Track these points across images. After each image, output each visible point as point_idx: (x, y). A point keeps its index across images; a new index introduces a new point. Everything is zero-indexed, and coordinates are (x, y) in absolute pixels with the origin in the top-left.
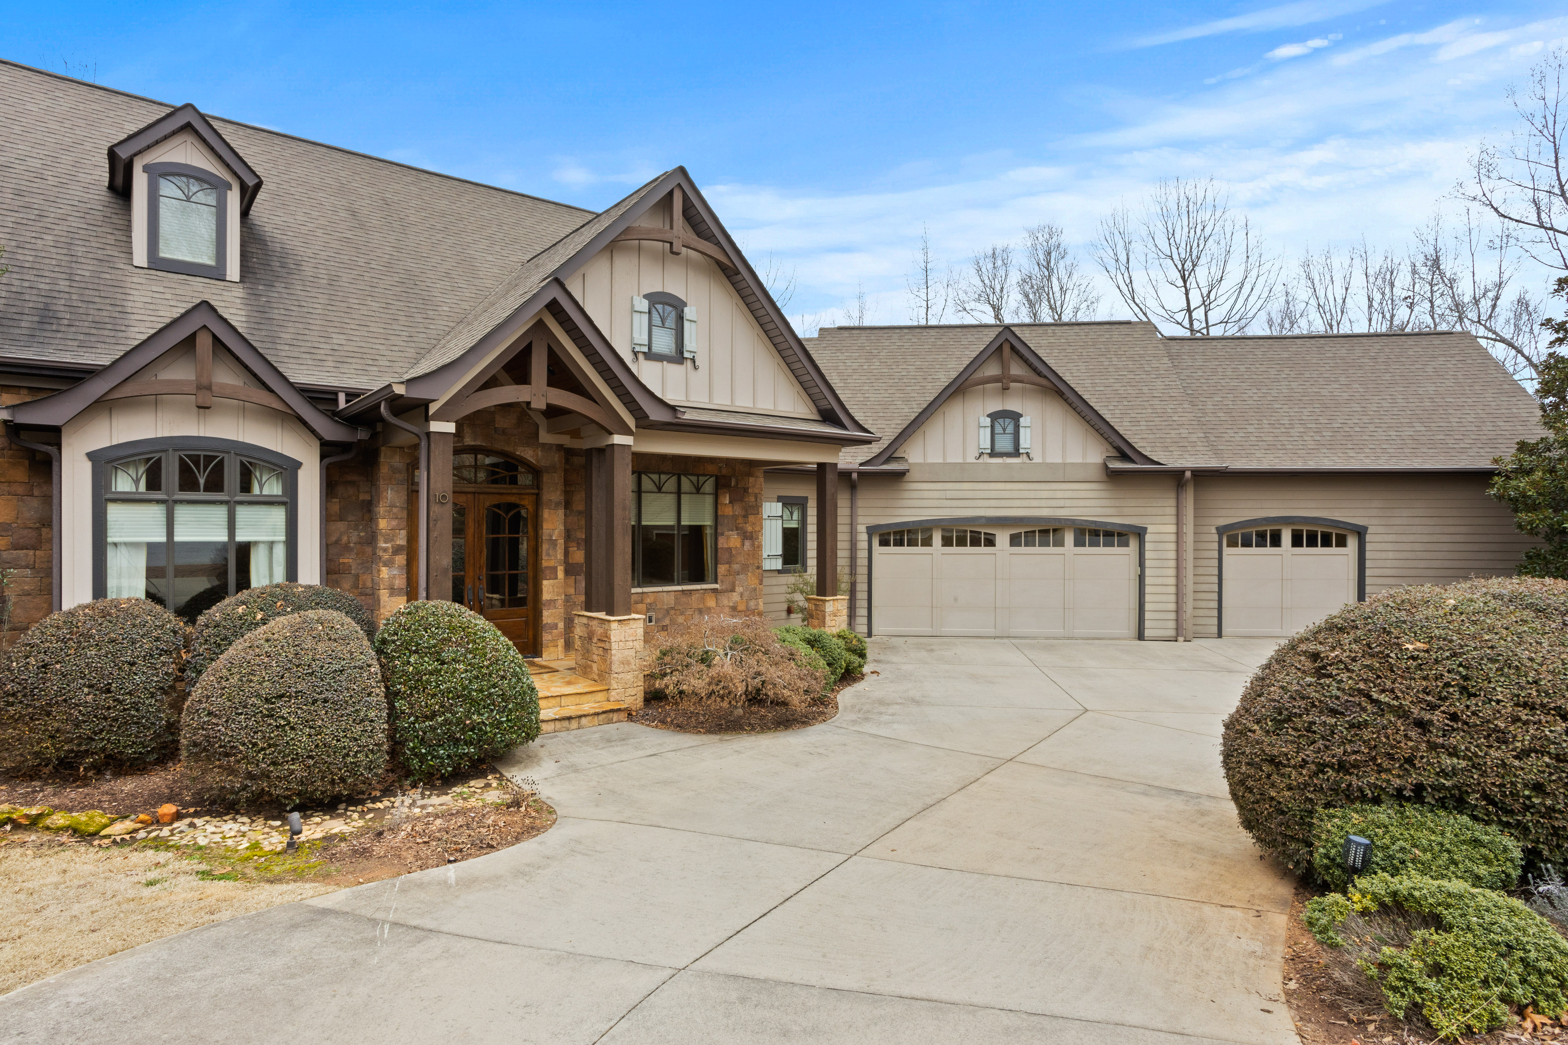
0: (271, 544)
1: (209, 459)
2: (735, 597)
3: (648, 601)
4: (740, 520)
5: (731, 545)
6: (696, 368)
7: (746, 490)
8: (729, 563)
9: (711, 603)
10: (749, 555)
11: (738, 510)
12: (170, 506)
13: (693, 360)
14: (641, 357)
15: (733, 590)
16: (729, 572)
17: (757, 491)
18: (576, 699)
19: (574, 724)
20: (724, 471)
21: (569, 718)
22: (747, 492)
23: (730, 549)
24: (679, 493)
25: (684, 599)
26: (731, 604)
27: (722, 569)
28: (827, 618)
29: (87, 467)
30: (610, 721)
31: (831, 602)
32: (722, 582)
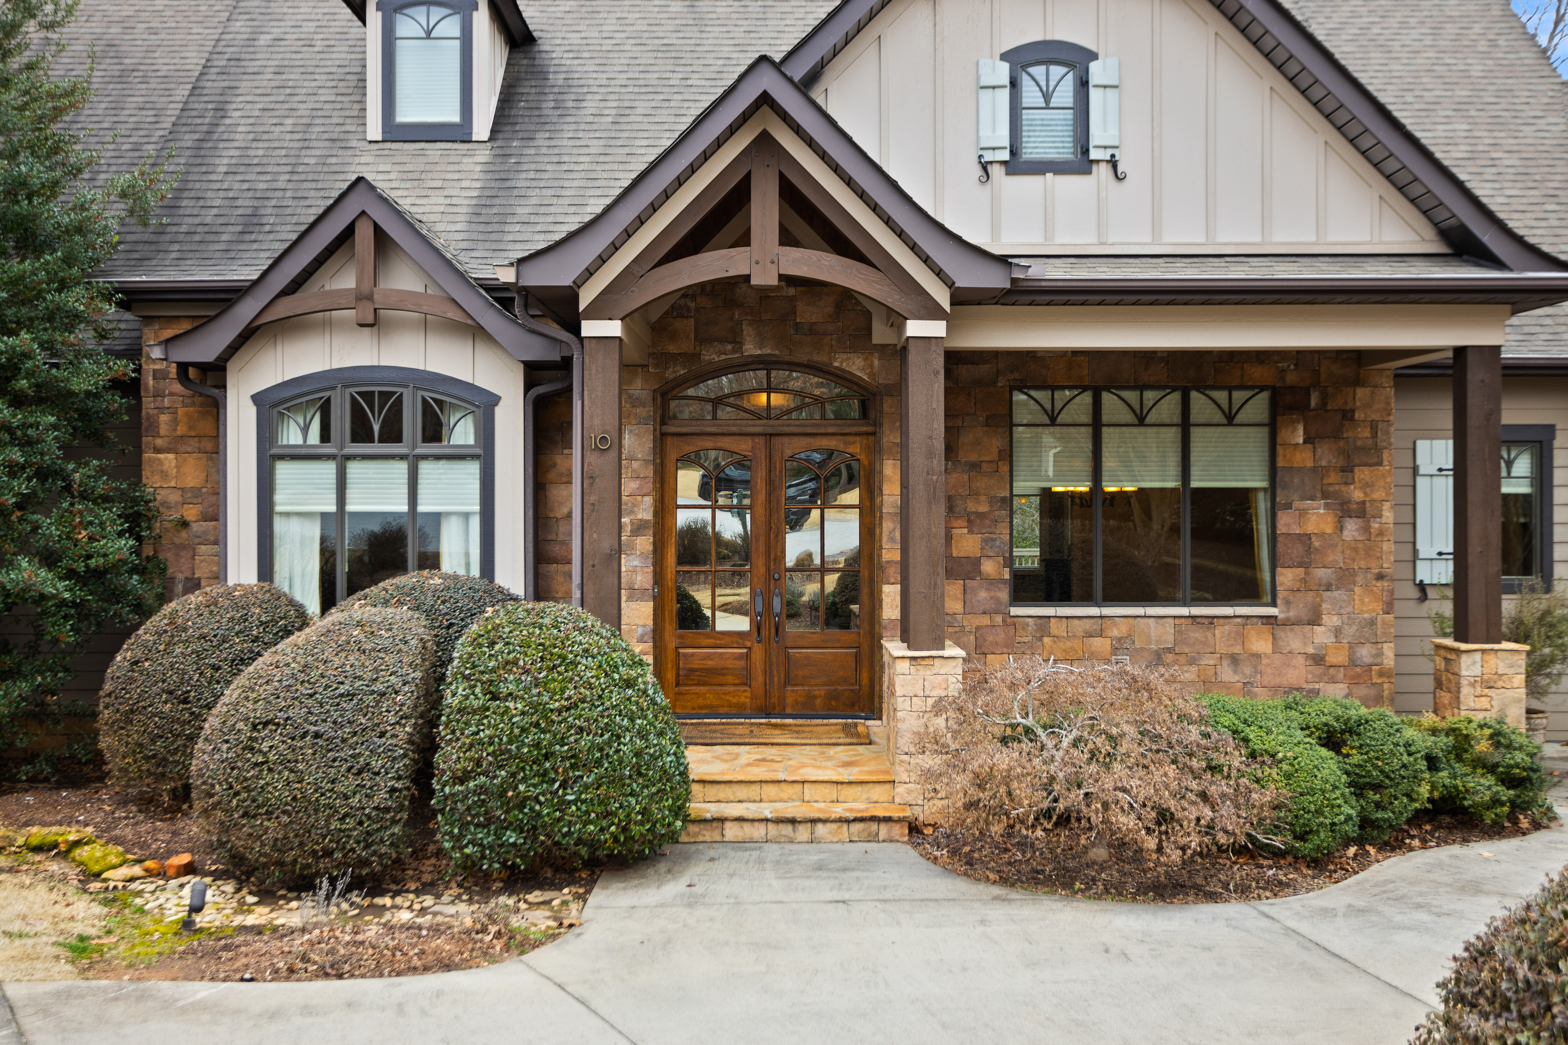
0: (466, 516)
1: (385, 396)
2: (1321, 635)
3: (1115, 633)
4: (1333, 477)
5: (1311, 527)
6: (1119, 178)
7: (1348, 415)
8: (1305, 565)
9: (1261, 644)
10: (1356, 550)
11: (1327, 455)
12: (343, 461)
13: (1113, 163)
14: (997, 171)
15: (1315, 620)
16: (1305, 586)
17: (1375, 416)
18: (831, 792)
19: (803, 833)
20: (1292, 378)
21: (793, 821)
22: (1352, 419)
23: (1309, 536)
24: (1185, 426)
25: (1196, 634)
26: (1311, 650)
27: (1287, 577)
28: (1465, 690)
29: (251, 412)
30: (873, 838)
31: (1478, 656)
32: (1288, 603)
